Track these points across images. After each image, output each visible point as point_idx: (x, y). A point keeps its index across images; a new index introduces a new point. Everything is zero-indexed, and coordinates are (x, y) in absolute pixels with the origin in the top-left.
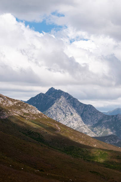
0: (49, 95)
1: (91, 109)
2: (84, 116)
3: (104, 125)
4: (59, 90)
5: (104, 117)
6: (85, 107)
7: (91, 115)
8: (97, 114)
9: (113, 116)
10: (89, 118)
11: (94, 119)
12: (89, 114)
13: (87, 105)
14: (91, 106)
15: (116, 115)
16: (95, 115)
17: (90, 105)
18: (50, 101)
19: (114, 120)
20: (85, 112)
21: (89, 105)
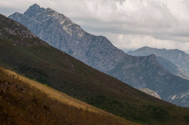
0: (30, 17)
1: (103, 44)
2: (90, 56)
3: (125, 72)
4: (48, 9)
5: (126, 59)
6: (92, 40)
7: (104, 54)
8: (113, 52)
9: (141, 58)
10: (99, 60)
11: (109, 62)
12: (100, 53)
13: (97, 37)
14: (104, 38)
15: (148, 57)
16: (111, 55)
17: (102, 37)
18: (32, 26)
19: (144, 65)
20: (92, 49)
21: (99, 36)
